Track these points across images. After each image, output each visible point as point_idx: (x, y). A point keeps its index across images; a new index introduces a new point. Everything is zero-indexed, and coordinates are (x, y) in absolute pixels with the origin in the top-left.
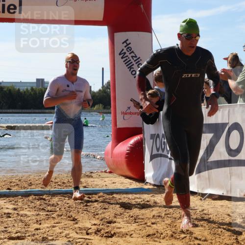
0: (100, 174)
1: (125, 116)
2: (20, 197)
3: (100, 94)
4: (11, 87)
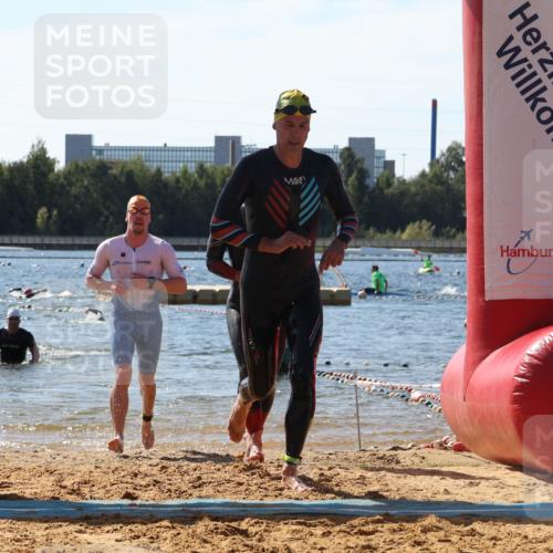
0: (425, 452)
1: (514, 260)
2: (166, 523)
3: (422, 186)
4: (134, 162)
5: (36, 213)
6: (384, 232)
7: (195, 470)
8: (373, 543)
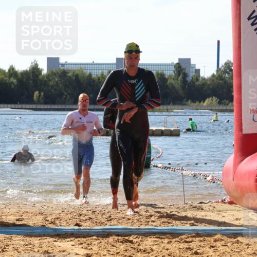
0: (215, 205)
2: (95, 237)
4: (78, 70)
5: (33, 94)
6: (195, 102)
7: (108, 212)
8: (191, 247)
